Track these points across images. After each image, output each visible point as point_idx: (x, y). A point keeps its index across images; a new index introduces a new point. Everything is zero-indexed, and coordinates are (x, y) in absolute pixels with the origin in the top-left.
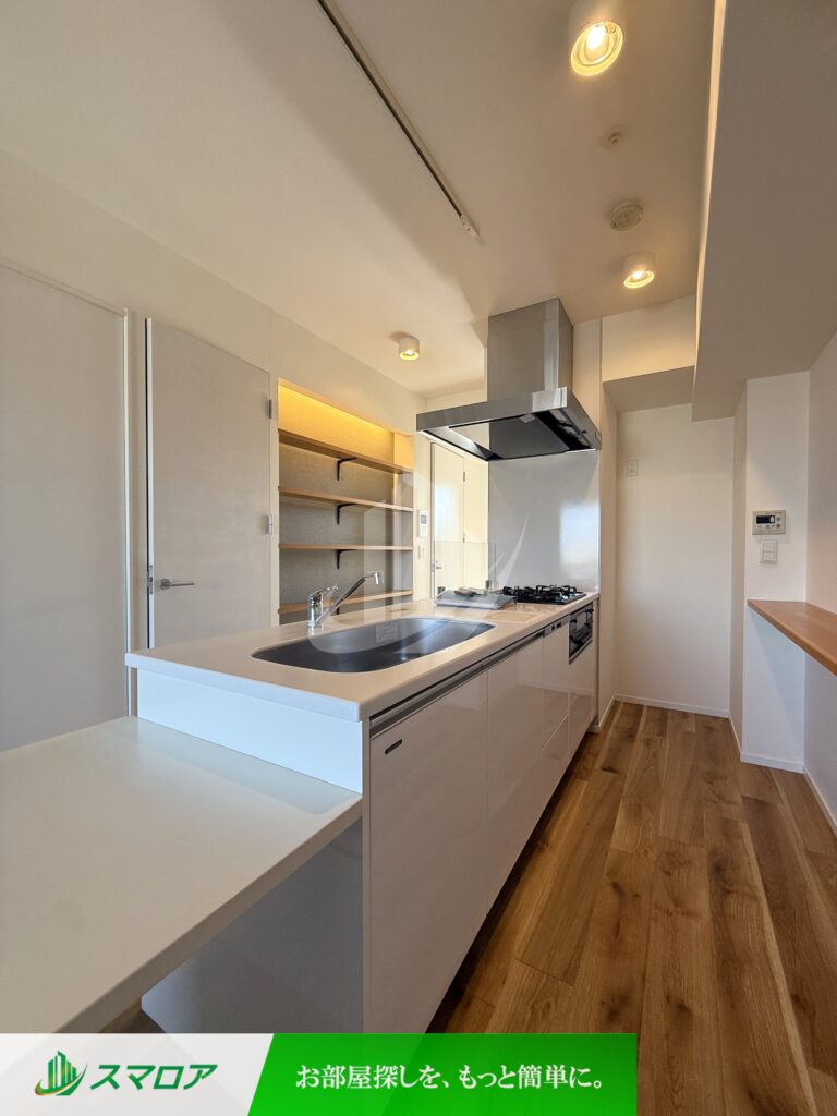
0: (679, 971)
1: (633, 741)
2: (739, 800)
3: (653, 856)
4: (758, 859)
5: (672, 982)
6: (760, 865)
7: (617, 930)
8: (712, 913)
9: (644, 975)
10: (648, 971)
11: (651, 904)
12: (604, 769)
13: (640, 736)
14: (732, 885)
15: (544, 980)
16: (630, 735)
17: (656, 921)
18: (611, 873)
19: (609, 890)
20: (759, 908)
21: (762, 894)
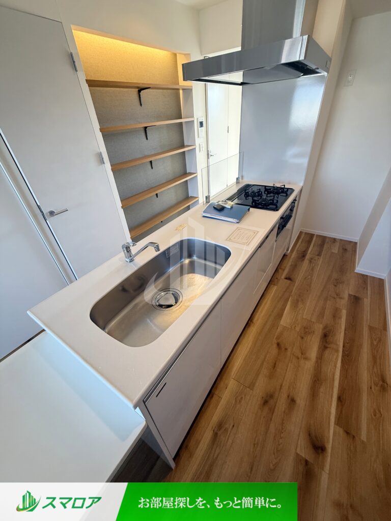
0: (295, 385)
1: (304, 260)
2: (346, 296)
3: (298, 329)
4: (345, 330)
5: (292, 389)
6: (345, 334)
7: (274, 366)
8: (317, 358)
9: (281, 386)
10: (283, 385)
11: (291, 353)
12: (286, 278)
13: (308, 256)
14: (329, 344)
15: (242, 387)
16: (303, 256)
17: (292, 362)
18: (278, 338)
19: (275, 346)
20: (337, 356)
21: (341, 349)
